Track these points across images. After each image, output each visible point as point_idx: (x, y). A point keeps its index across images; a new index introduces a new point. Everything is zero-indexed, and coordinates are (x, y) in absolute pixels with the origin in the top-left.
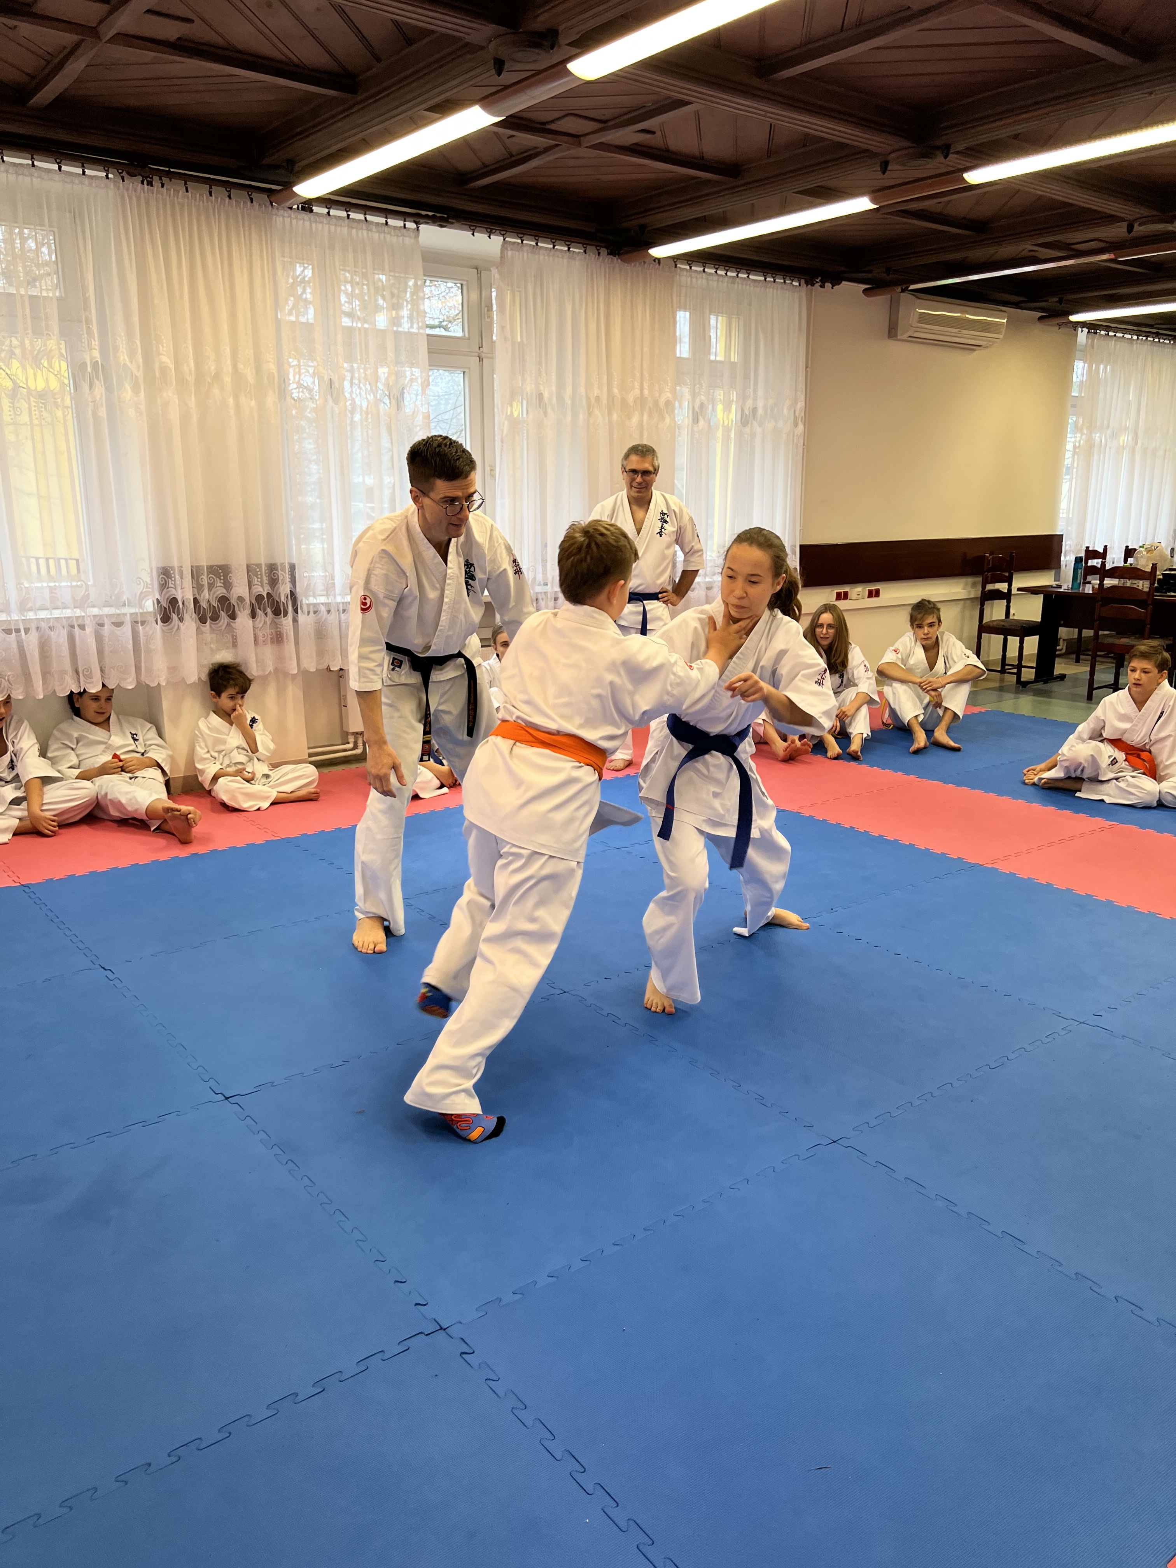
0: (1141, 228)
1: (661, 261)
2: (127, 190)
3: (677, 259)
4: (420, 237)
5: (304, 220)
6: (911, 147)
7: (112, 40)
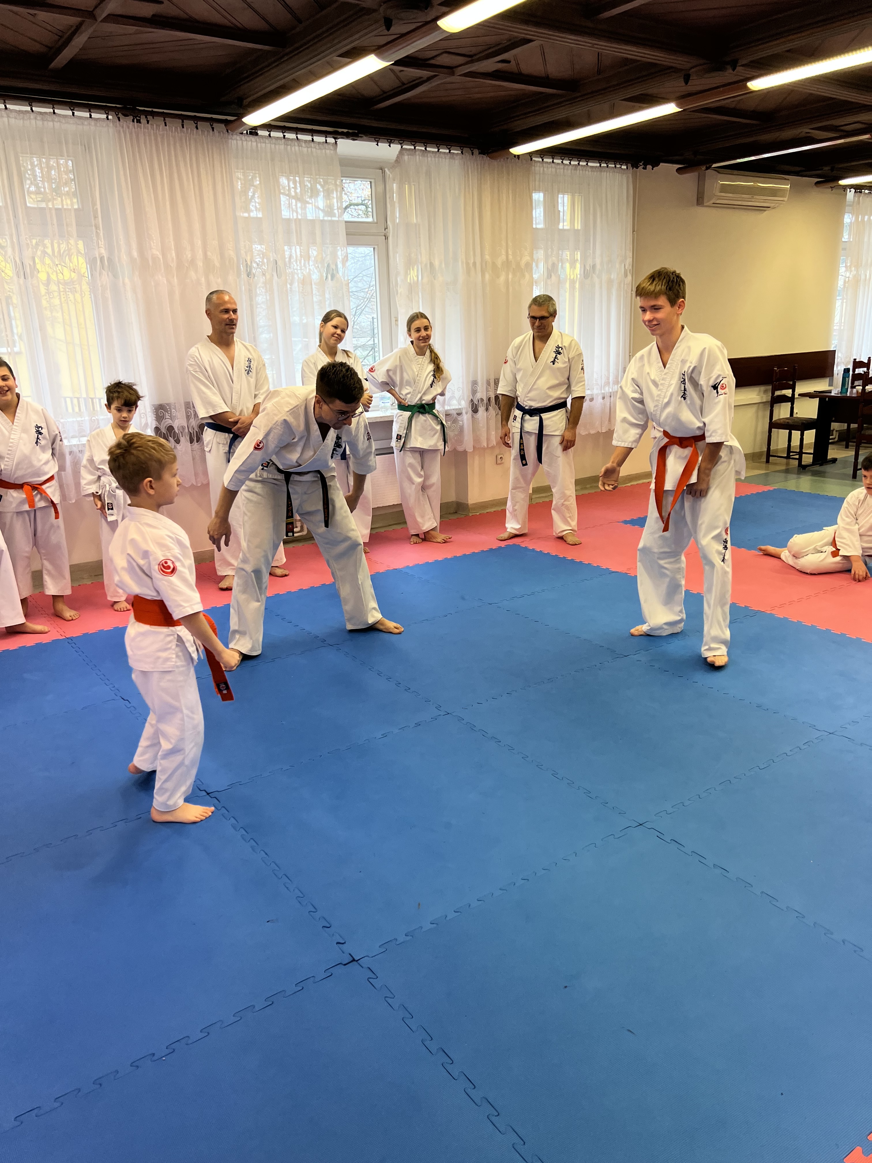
1: (520, 156)
2: (123, 127)
3: (532, 155)
4: (338, 148)
5: (252, 141)
7: (105, 20)
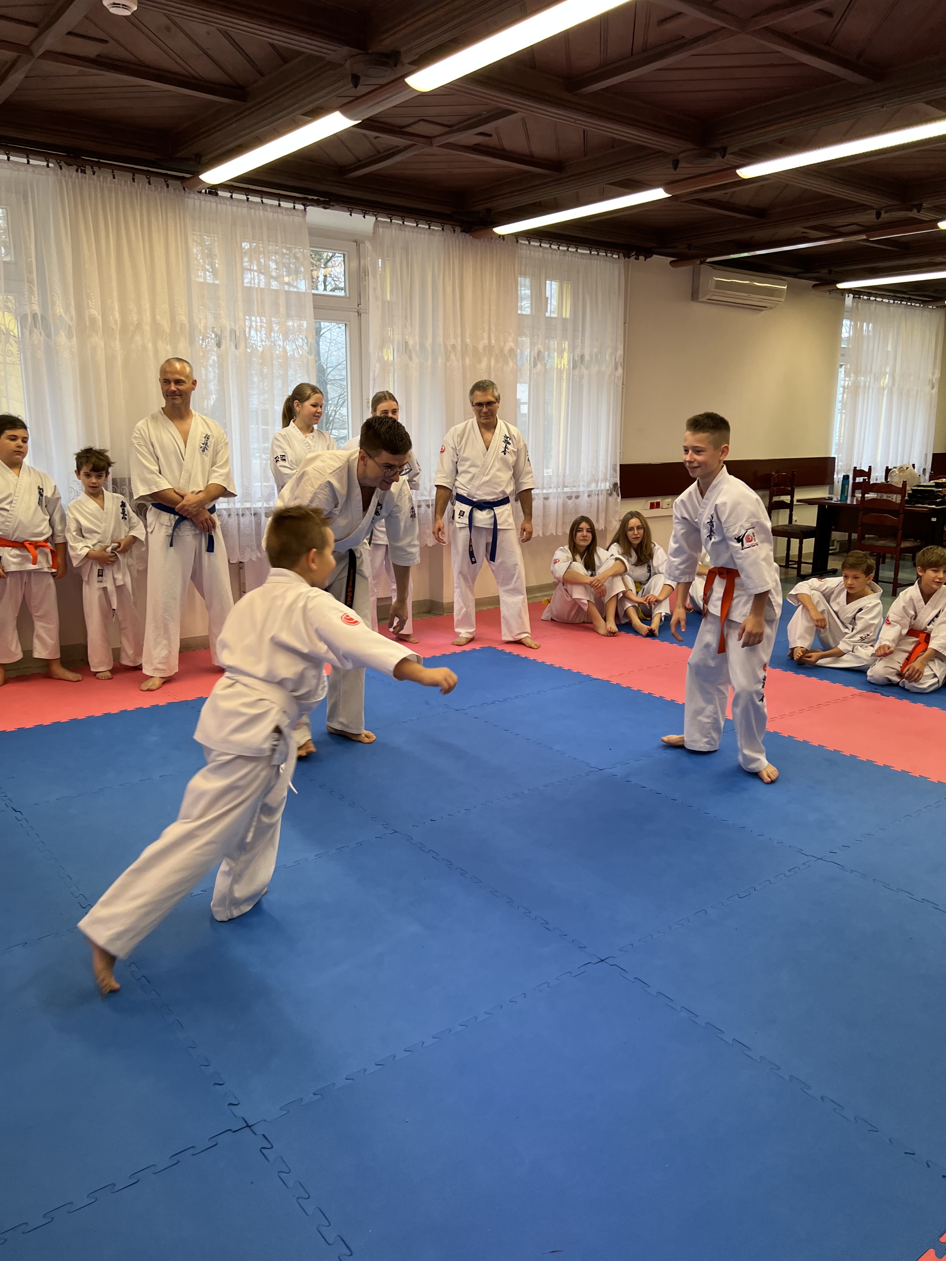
0: (887, 215)
1: (506, 237)
2: (65, 176)
3: (519, 236)
4: (307, 216)
5: (211, 202)
6: (695, 149)
7: (43, 56)
